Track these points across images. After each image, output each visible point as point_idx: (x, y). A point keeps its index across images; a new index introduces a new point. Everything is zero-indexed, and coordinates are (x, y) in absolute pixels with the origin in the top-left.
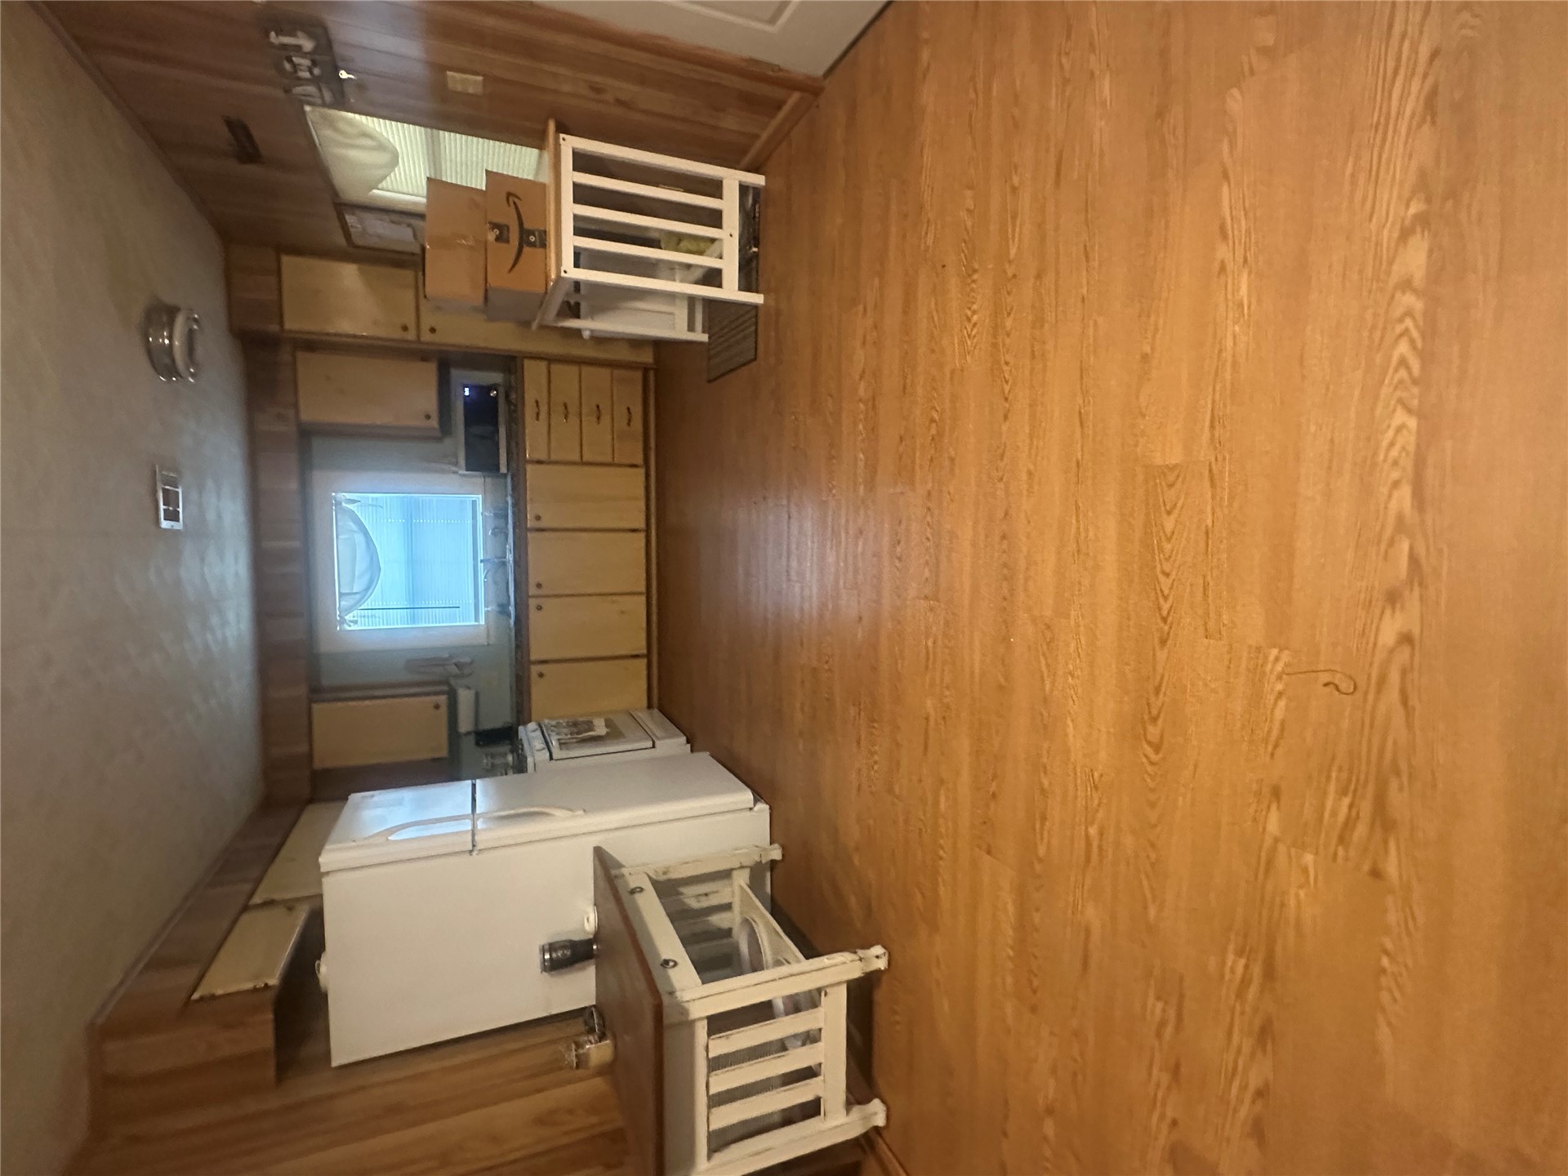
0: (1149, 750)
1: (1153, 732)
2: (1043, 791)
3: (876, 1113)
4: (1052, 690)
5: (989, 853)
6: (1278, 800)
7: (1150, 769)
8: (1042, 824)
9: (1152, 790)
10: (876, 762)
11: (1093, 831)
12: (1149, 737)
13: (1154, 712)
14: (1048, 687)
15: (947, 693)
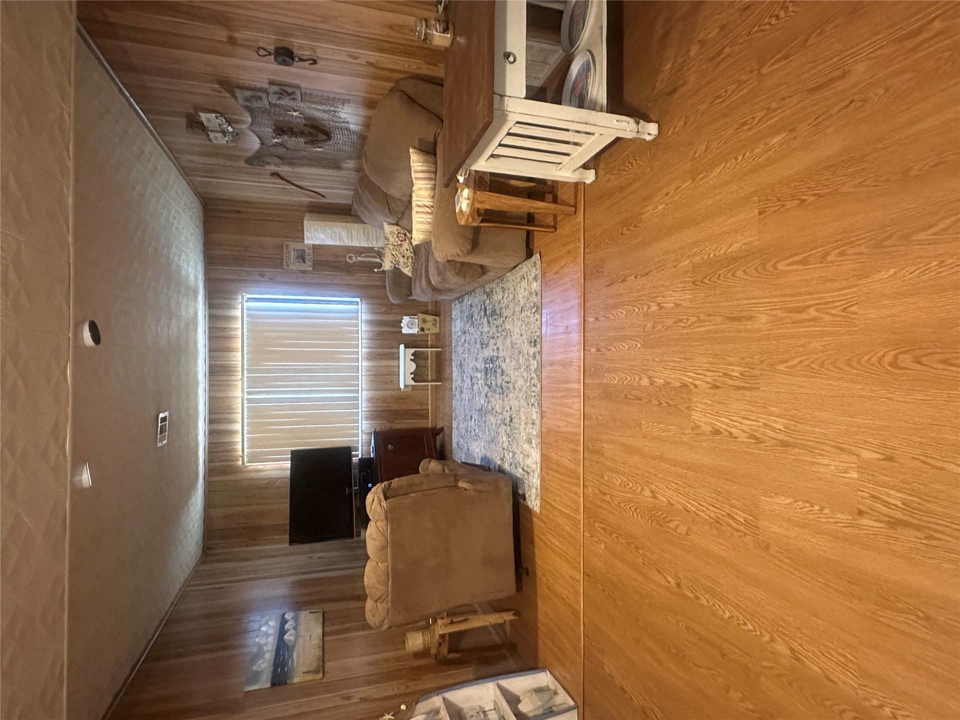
0: (889, 358)
1: (906, 360)
2: (825, 256)
3: (590, 176)
4: (921, 243)
5: (760, 213)
6: (884, 460)
7: (874, 359)
8: (800, 262)
9: (859, 361)
10: (777, 17)
11: (812, 312)
12: (900, 356)
13: (924, 360)
14: (922, 236)
15: (881, 92)
